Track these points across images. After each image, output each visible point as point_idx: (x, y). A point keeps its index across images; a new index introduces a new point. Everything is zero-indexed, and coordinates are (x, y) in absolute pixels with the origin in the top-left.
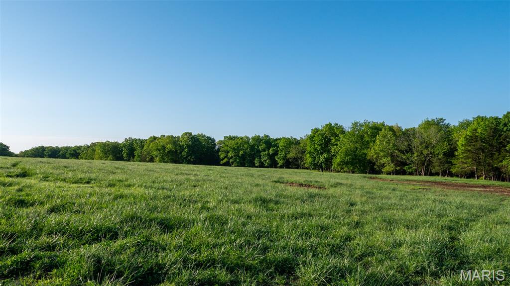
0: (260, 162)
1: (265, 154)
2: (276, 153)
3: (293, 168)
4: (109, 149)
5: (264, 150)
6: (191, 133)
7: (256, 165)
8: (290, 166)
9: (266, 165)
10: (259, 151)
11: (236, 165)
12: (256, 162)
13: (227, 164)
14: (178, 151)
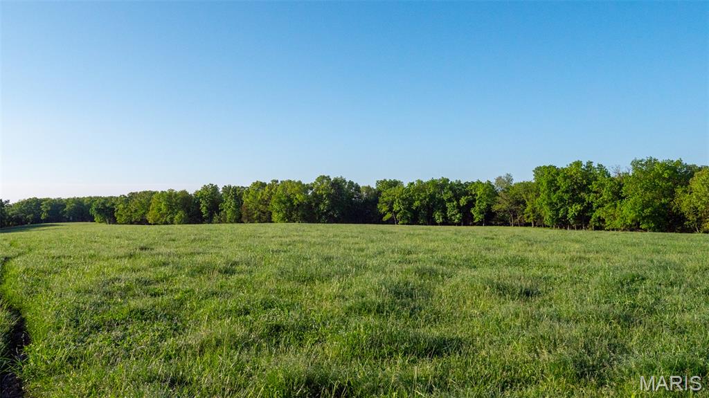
0: (445, 217)
1: (454, 206)
2: (471, 204)
3: (497, 225)
4: (178, 201)
5: (450, 200)
6: (329, 177)
7: (438, 221)
8: (493, 223)
9: (456, 221)
10: (442, 201)
11: (406, 222)
12: (437, 217)
13: (391, 221)
14: (313, 204)
